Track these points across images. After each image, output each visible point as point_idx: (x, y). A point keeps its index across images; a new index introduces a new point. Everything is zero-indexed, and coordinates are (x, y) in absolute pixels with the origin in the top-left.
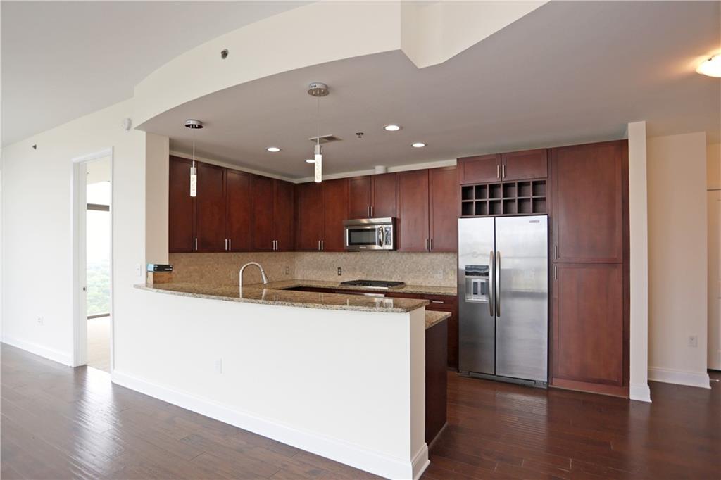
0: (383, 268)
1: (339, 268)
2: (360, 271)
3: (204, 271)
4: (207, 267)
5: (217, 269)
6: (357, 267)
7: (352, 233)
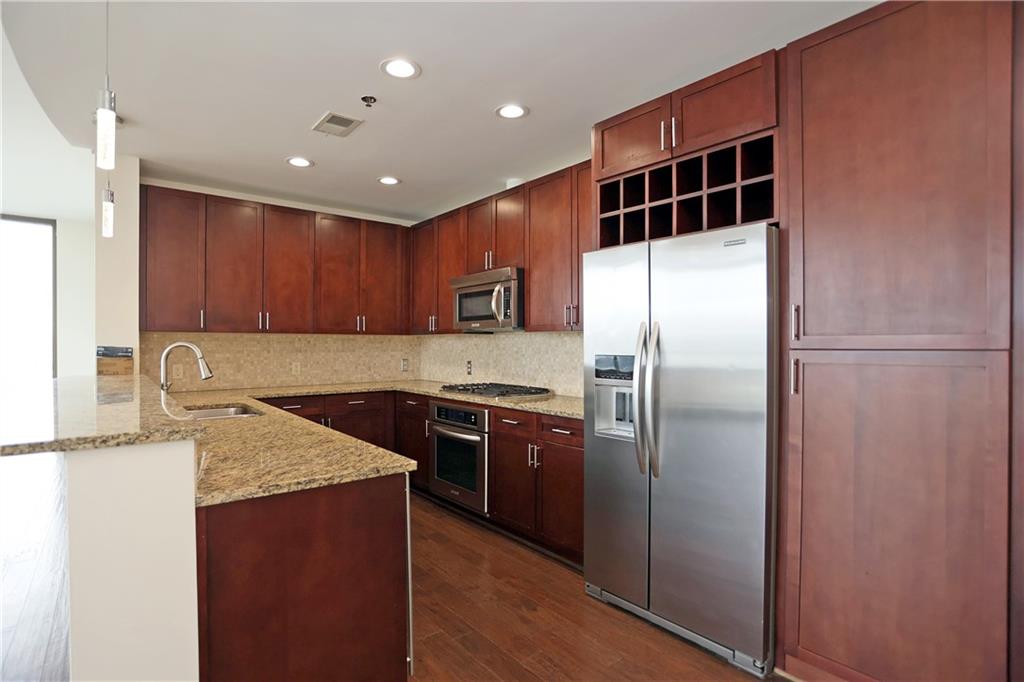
0: (524, 362)
1: (469, 363)
2: (495, 368)
3: (242, 362)
4: (248, 355)
5: (266, 359)
6: (491, 361)
7: (464, 300)
